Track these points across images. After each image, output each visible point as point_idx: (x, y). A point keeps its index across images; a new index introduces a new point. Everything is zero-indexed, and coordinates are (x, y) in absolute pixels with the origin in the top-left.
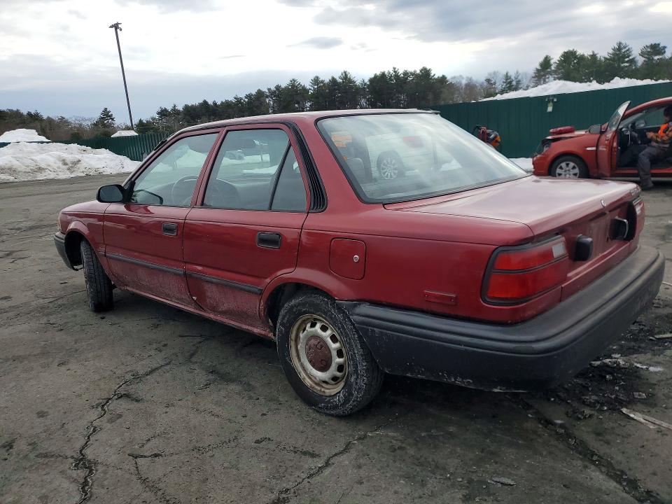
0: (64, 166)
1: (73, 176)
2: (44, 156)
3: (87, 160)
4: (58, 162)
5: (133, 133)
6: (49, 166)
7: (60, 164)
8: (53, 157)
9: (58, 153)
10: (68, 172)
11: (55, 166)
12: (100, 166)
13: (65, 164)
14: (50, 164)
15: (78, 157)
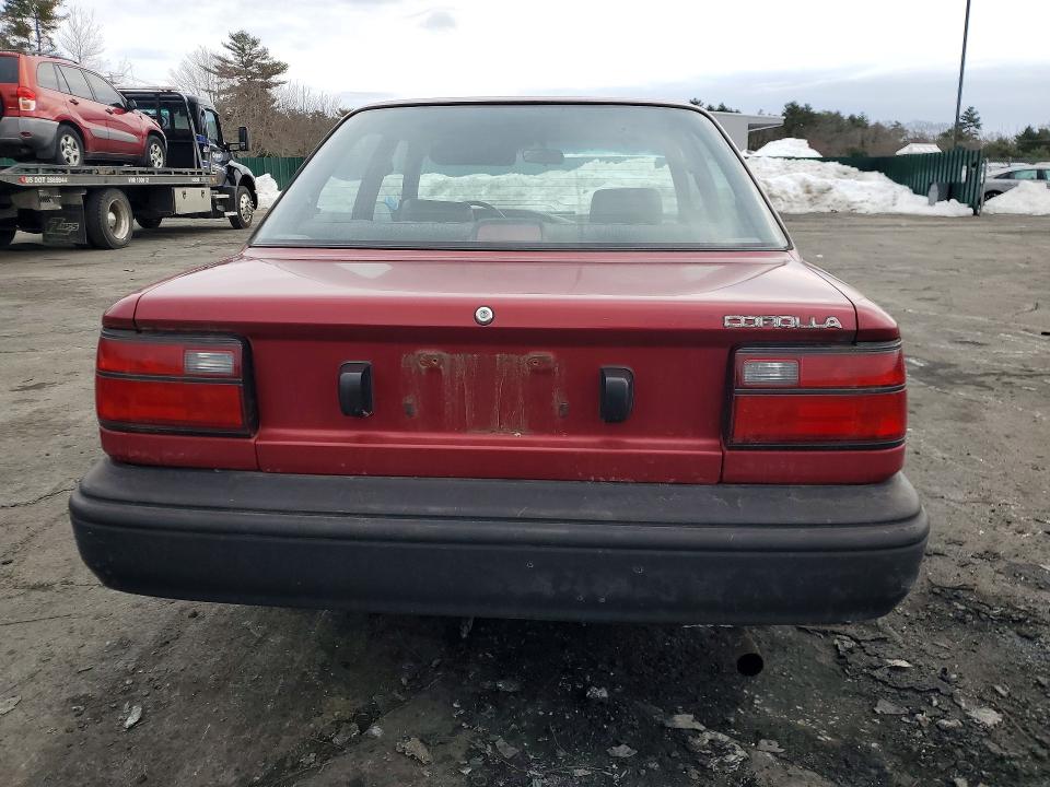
0: (805, 195)
1: (812, 210)
2: (782, 178)
3: (842, 188)
4: (798, 188)
5: (933, 149)
6: (785, 192)
7: (800, 191)
8: (795, 180)
9: (803, 175)
10: (807, 204)
11: (792, 193)
12: (858, 199)
13: (809, 192)
14: (787, 189)
15: (830, 182)
